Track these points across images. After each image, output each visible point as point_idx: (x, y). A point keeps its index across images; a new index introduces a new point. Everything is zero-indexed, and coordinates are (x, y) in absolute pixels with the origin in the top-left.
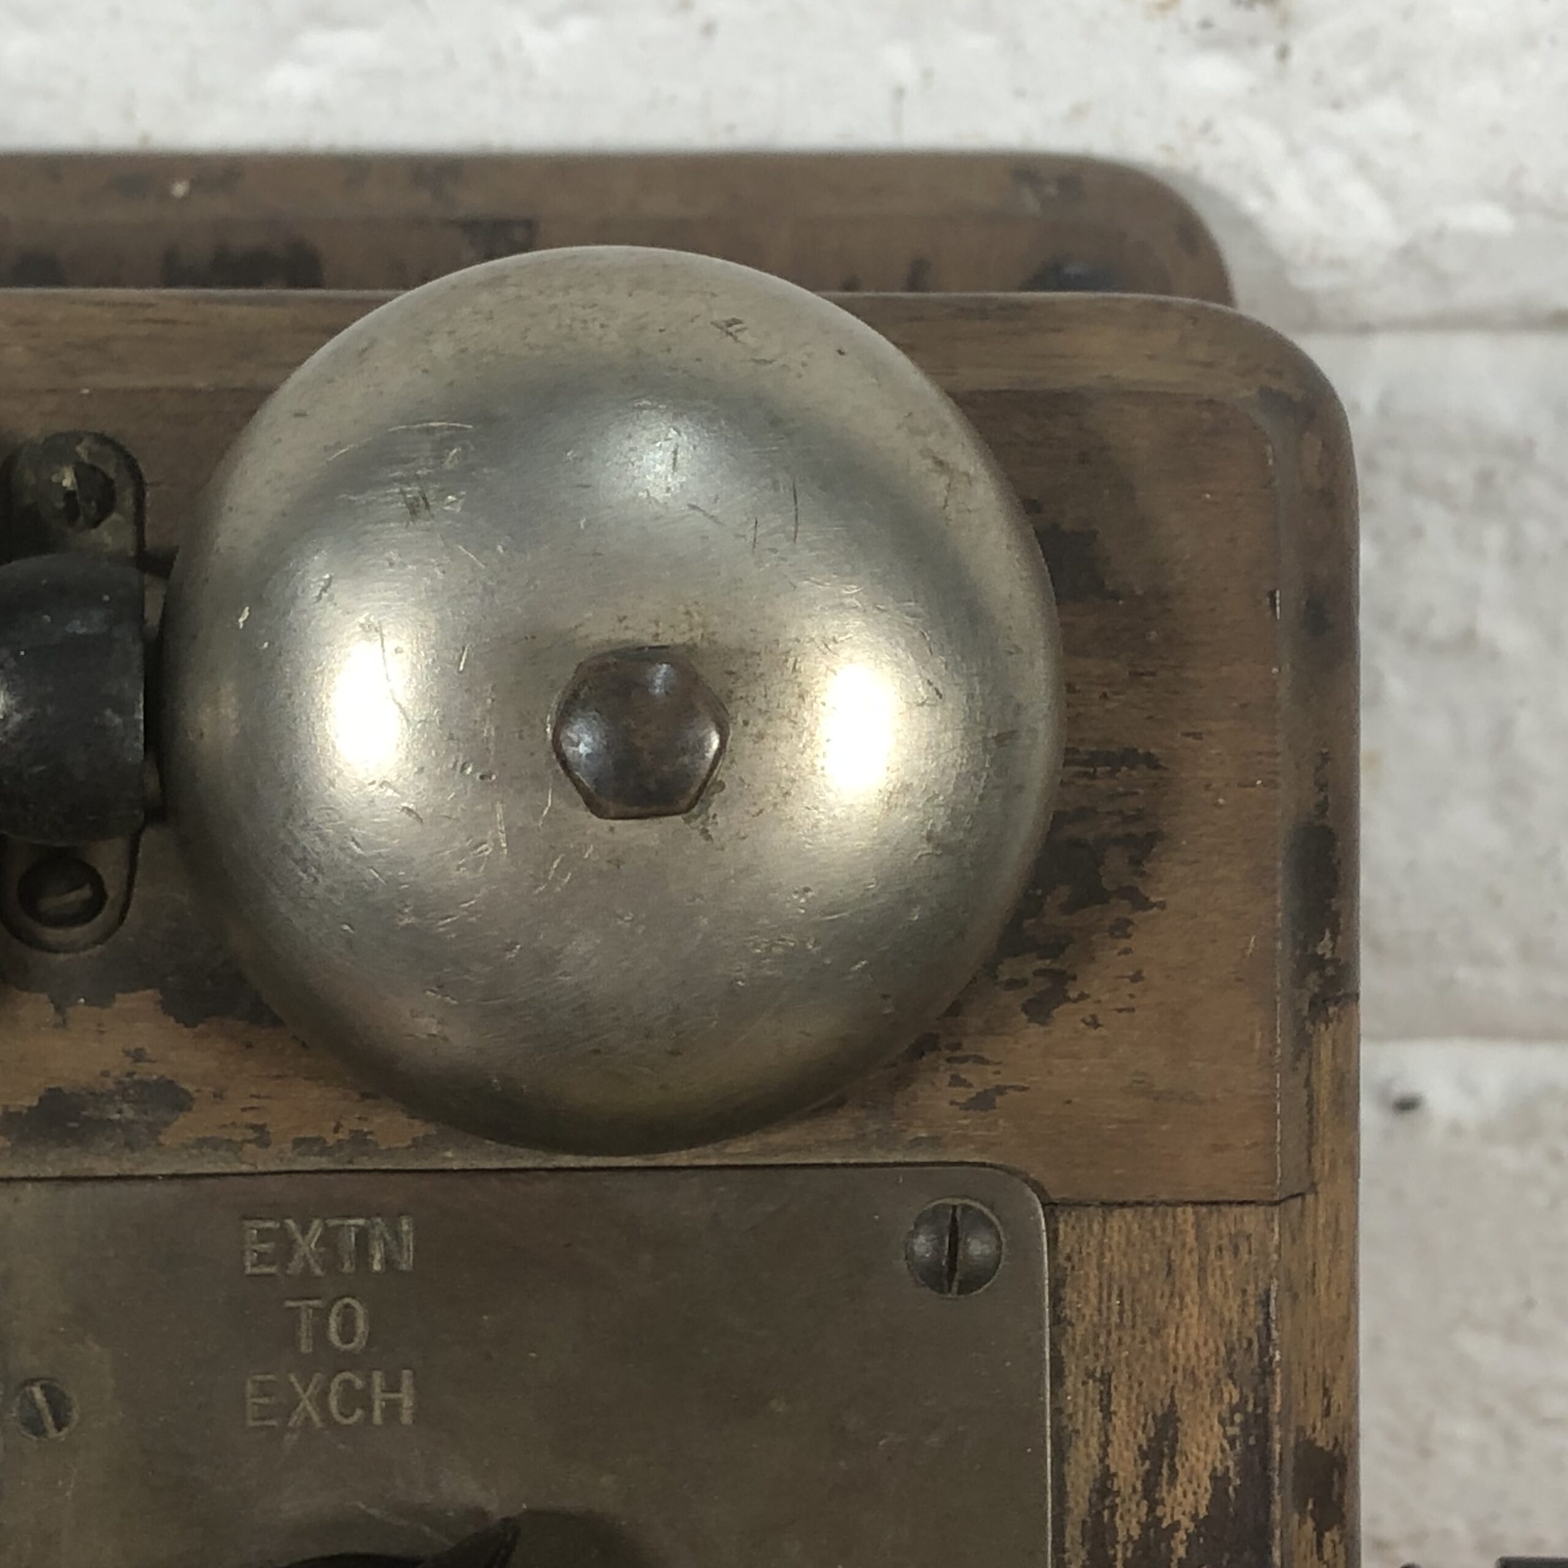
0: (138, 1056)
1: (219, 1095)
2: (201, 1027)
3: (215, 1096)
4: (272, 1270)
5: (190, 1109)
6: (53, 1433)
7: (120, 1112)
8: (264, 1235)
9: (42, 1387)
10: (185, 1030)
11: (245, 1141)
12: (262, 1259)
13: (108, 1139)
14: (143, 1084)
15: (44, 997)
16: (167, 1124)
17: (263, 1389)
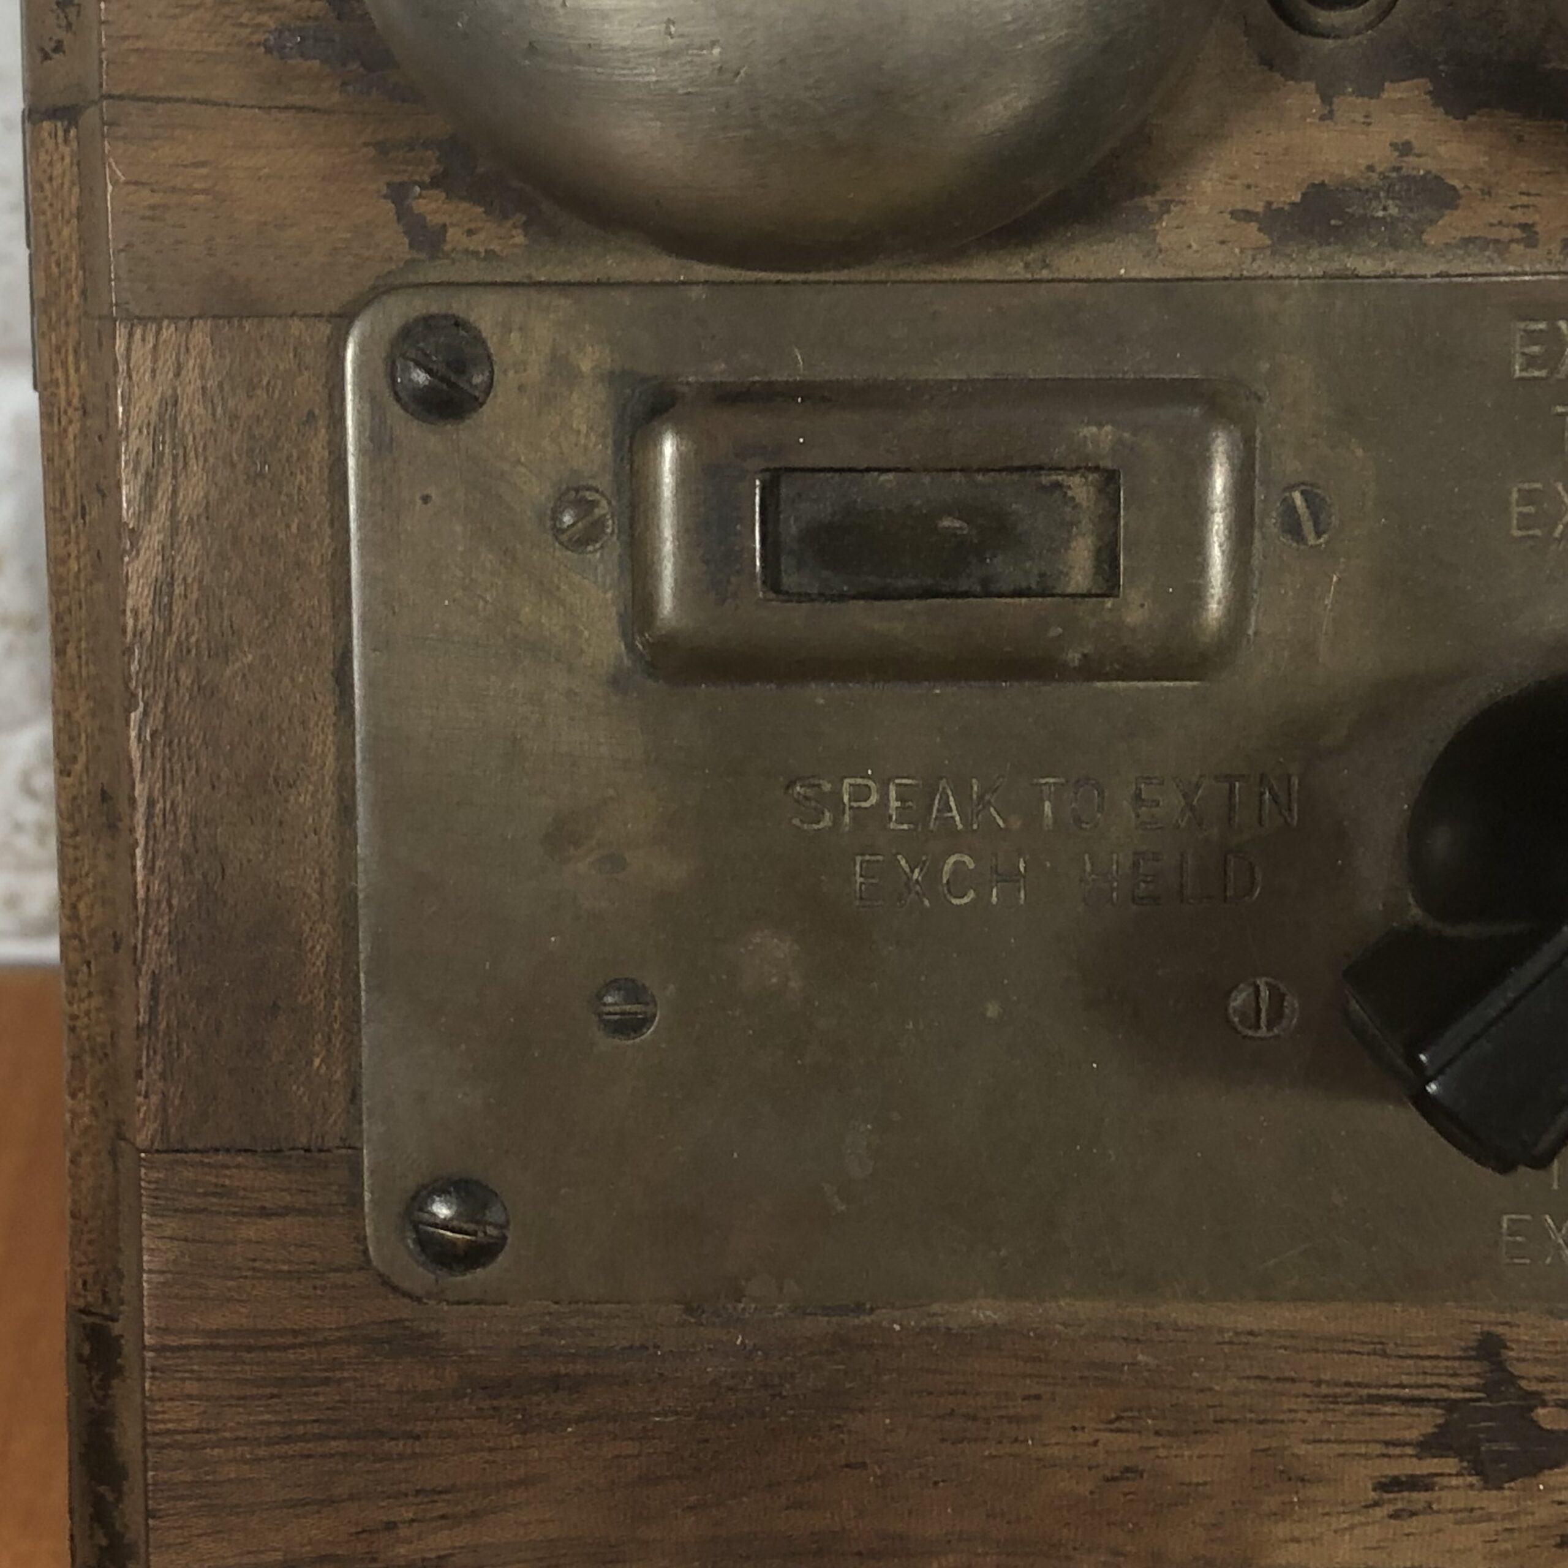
0: (1405, 149)
1: (1487, 192)
2: (1472, 119)
3: (1482, 190)
4: (1542, 373)
5: (1456, 207)
6: (1312, 540)
7: (1385, 209)
8: (1532, 337)
9: (1303, 493)
10: (1457, 123)
11: (1512, 241)
12: (1531, 361)
13: (1372, 237)
14: (1409, 179)
15: (1311, 86)
16: (1432, 222)
17: (1528, 497)
